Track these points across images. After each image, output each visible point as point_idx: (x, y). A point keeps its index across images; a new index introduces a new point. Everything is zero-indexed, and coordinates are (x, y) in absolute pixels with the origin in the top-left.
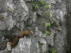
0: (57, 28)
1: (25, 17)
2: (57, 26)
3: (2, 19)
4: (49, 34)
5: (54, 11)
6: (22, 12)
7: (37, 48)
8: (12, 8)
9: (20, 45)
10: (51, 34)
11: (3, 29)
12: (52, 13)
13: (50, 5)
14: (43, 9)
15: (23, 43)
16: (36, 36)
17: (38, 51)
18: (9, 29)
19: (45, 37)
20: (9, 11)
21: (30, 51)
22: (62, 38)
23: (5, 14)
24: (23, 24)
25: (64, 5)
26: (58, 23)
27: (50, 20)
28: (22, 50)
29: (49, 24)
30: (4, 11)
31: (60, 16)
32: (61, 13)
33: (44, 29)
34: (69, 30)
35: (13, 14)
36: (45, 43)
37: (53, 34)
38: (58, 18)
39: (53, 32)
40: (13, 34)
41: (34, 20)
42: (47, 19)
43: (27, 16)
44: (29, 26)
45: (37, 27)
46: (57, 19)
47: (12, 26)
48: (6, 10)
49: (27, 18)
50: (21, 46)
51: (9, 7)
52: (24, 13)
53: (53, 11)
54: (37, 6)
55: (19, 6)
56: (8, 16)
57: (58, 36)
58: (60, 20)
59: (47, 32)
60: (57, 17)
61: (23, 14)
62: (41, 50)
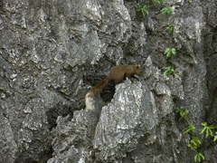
0: (187, 60)
1: (125, 35)
2: (189, 56)
3: (76, 39)
4: (172, 74)
5: (182, 21)
6: (118, 24)
7: (151, 105)
8: (97, 14)
9: (118, 98)
10: (177, 72)
11: (81, 61)
12: (178, 25)
13: (173, 8)
14: (158, 17)
15: (126, 93)
16: (148, 78)
17: (155, 111)
18: (92, 63)
19: (168, 79)
20: (91, 20)
21: (141, 111)
22: (200, 81)
23: (85, 28)
24: (119, 50)
25: (198, 7)
26: (190, 49)
27: (173, 42)
28: (123, 109)
29: (173, 49)
30: (80, 21)
31: (194, 33)
32: (198, 25)
33: (160, 62)
34: (209, 63)
35: (99, 27)
36: (169, 93)
37: (181, 73)
38: (191, 37)
39: (180, 69)
40: (100, 73)
41: (143, 40)
42: (166, 39)
43: (128, 32)
44: (132, 55)
45: (149, 58)
46: (188, 39)
47: (98, 55)
48: (83, 19)
49: (129, 36)
50: (120, 99)
51: (89, 12)
52: (122, 24)
53: (180, 21)
54: (145, 10)
55: (111, 9)
56: (89, 32)
57: (190, 77)
58: (195, 41)
59: (169, 68)
60: (188, 34)
61: (120, 28)
62: (160, 109)
